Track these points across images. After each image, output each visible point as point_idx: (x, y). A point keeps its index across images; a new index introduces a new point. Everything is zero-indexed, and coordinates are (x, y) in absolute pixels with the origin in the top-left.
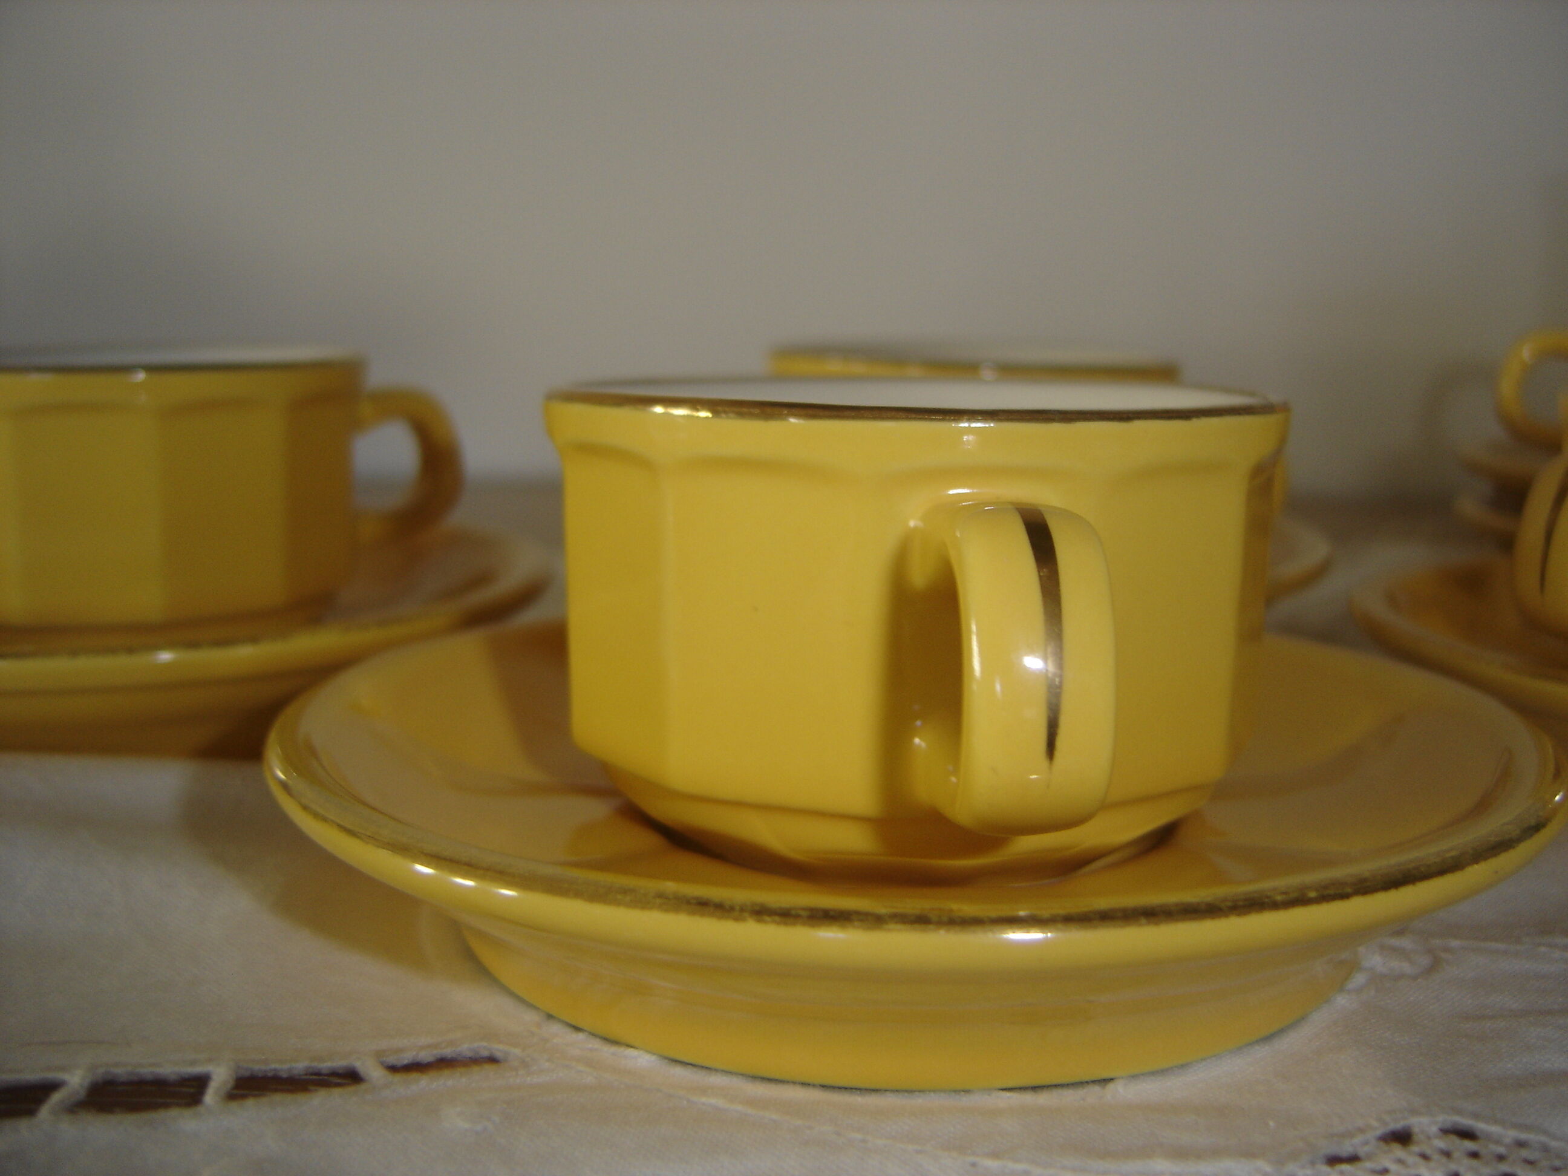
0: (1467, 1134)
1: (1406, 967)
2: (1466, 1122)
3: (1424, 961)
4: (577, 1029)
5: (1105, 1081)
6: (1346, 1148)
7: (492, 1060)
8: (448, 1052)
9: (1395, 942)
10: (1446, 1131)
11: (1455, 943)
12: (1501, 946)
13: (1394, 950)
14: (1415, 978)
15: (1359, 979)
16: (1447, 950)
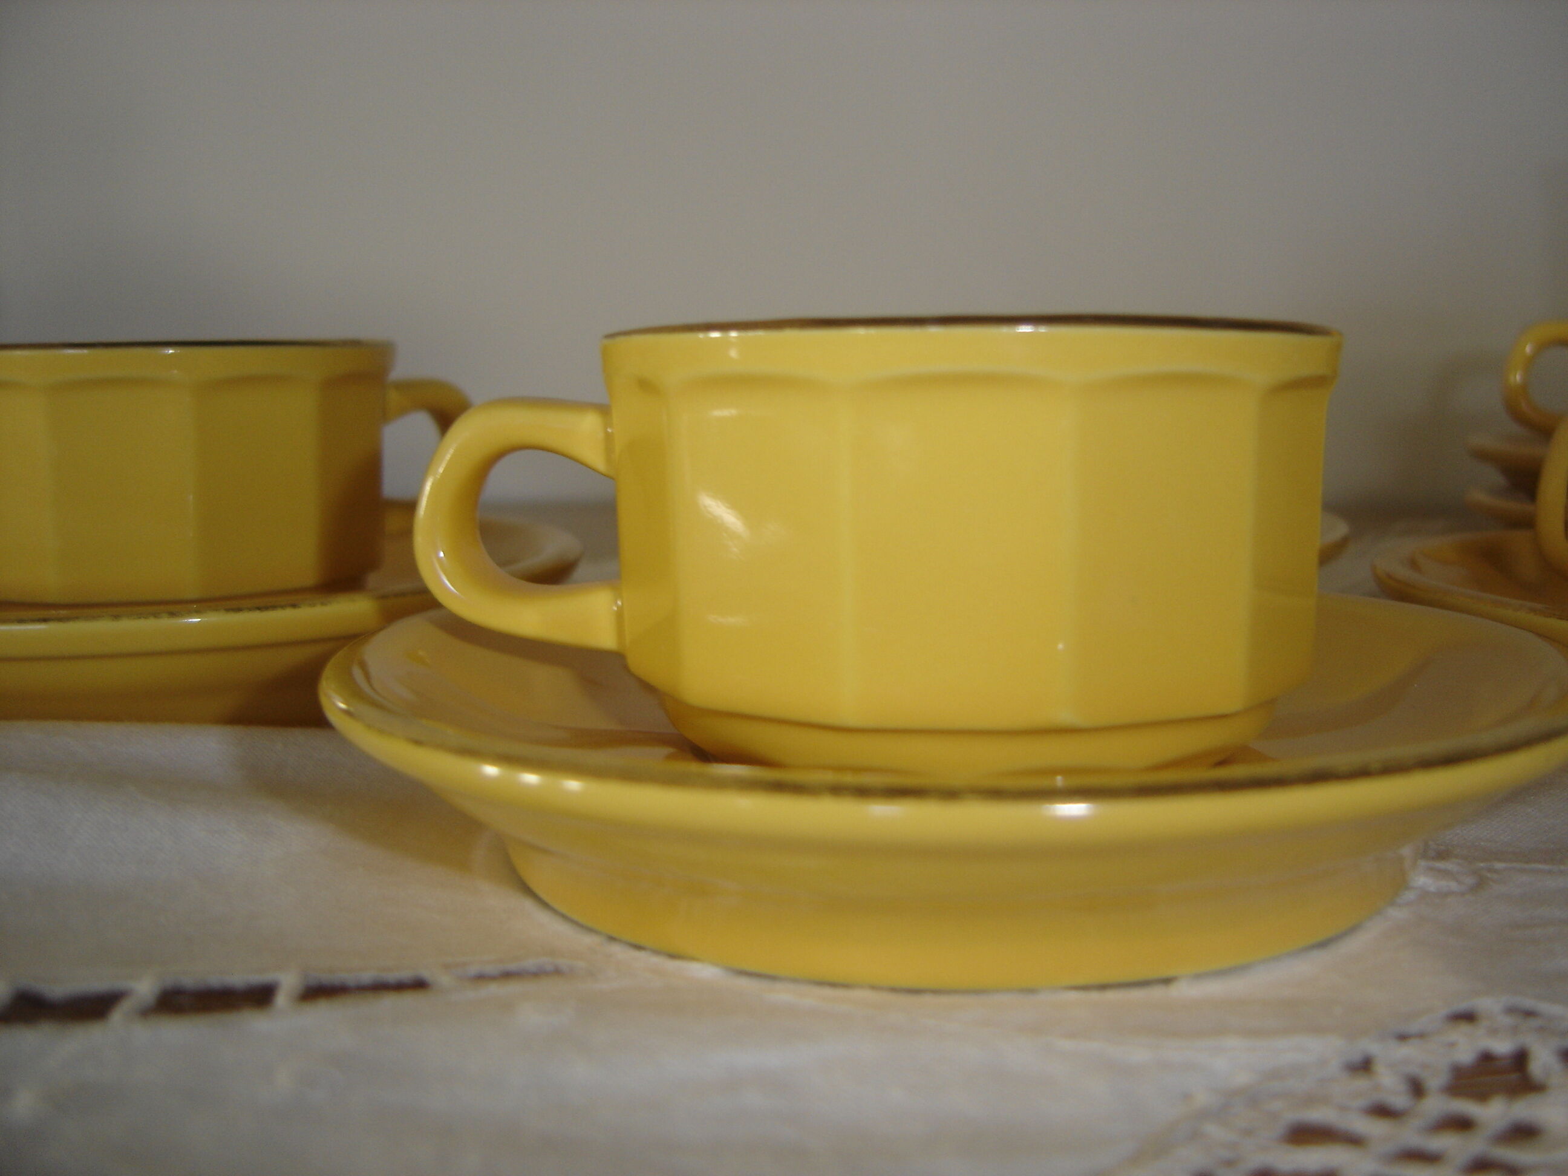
0: (1529, 1014)
1: (1453, 886)
2: (1528, 1003)
3: (1470, 881)
4: (639, 947)
5: (1167, 981)
6: (1414, 1027)
7: (557, 972)
8: (512, 966)
9: (1441, 865)
10: (1511, 1010)
11: (1499, 865)
12: (1546, 867)
13: (1439, 871)
14: (1463, 894)
15: (1410, 896)
16: (1490, 870)
